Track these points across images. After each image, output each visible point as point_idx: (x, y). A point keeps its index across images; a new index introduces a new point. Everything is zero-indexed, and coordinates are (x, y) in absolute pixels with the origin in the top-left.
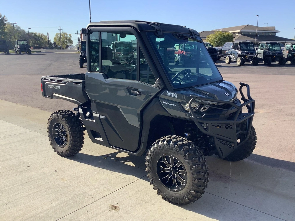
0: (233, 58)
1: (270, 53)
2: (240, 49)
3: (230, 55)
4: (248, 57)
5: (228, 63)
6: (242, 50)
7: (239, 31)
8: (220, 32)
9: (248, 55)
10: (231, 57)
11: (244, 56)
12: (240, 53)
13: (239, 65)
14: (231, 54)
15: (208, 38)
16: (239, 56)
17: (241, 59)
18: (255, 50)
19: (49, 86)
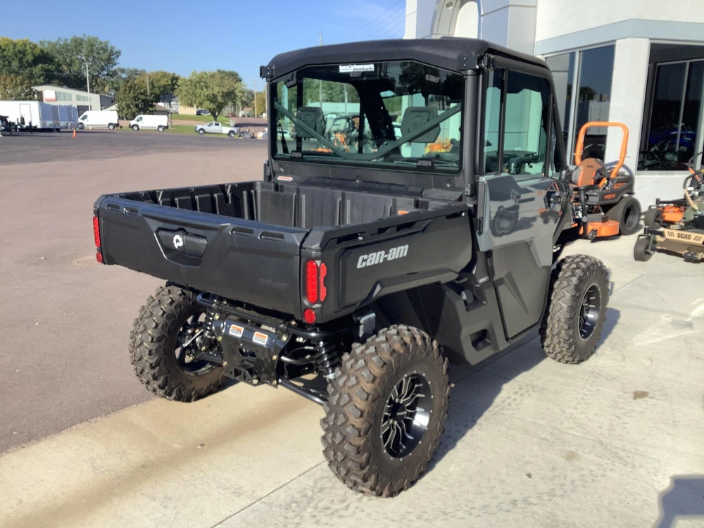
19: (364, 260)
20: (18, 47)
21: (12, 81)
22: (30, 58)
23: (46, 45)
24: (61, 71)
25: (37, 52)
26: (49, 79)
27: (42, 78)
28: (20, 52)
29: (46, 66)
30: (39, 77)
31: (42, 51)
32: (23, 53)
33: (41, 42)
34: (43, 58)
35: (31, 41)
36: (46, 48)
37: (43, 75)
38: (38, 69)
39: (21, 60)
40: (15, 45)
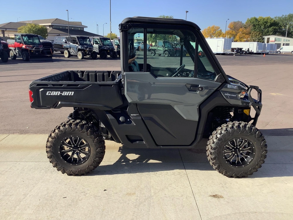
0: (72, 52)
1: (104, 48)
2: (79, 43)
3: (68, 49)
4: (88, 52)
5: (68, 57)
6: (81, 44)
7: (50, 24)
8: (32, 25)
9: (88, 49)
10: (70, 51)
11: (84, 50)
12: (80, 47)
13: (81, 59)
14: (70, 48)
15: (20, 30)
16: (79, 50)
17: (82, 53)
18: (92, 45)
19: (49, 93)
20: (265, 20)
21: (255, 34)
22: (269, 24)
23: (277, 18)
24: (281, 29)
25: (272, 21)
26: (275, 33)
27: (272, 32)
28: (265, 22)
29: (274, 27)
30: (271, 32)
31: (274, 21)
32: (266, 22)
33: (275, 17)
34: (274, 24)
35: (271, 17)
36: (277, 20)
37: (273, 31)
38: (271, 29)
39: (265, 25)
40: (264, 19)
